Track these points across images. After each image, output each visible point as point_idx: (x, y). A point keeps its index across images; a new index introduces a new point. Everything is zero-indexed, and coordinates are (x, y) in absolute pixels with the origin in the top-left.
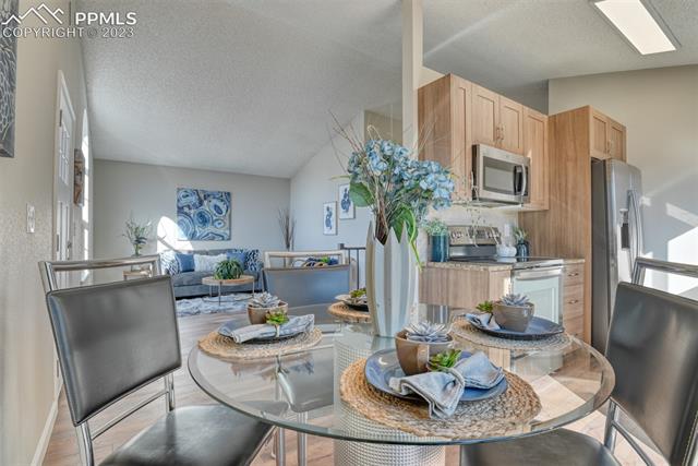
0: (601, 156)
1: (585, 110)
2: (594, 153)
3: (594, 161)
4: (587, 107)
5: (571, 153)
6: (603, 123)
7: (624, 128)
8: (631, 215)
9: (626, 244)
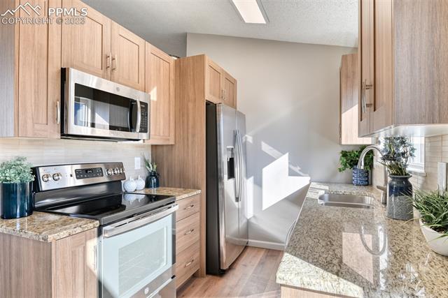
0: (214, 100)
1: (202, 57)
2: (209, 97)
3: (208, 104)
4: (204, 55)
5: (191, 95)
6: (217, 72)
7: (235, 81)
8: (236, 150)
9: (231, 174)
